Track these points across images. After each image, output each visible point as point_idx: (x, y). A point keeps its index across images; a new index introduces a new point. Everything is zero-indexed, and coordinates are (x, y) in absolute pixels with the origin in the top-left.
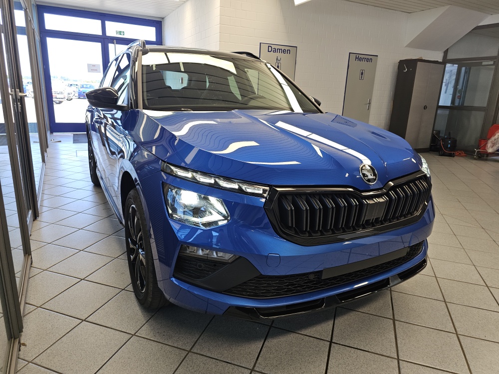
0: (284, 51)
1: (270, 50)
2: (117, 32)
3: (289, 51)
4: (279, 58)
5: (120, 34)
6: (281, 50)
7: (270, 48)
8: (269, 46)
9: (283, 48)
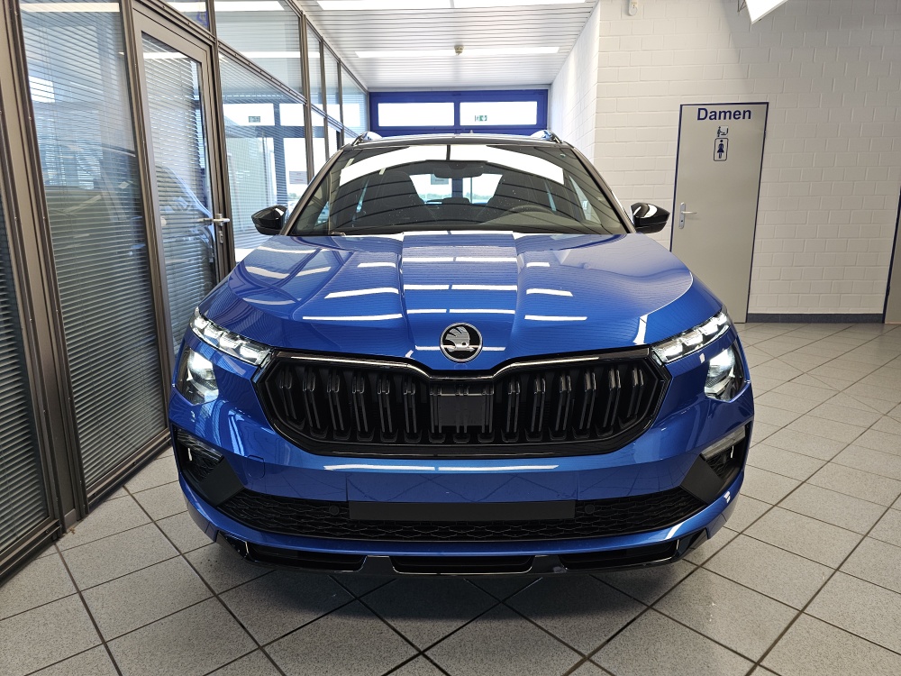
0: (736, 115)
1: (702, 116)
2: (476, 118)
3: (747, 113)
4: (723, 129)
5: (481, 120)
6: (728, 114)
7: (703, 113)
8: (700, 109)
9: (733, 109)
